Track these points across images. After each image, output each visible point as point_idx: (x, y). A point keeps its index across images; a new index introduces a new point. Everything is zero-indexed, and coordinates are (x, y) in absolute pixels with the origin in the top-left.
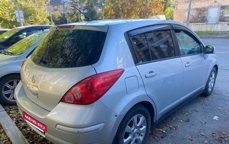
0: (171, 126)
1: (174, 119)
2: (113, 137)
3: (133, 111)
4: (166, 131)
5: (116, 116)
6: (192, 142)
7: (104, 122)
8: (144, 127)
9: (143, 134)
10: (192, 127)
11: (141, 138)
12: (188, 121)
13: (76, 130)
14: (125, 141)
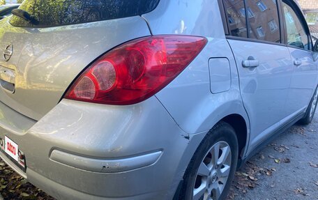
0: (262, 169)
1: (263, 157)
2: (177, 184)
3: (216, 132)
4: (255, 176)
5: (187, 138)
6: (307, 198)
7: (161, 150)
8: (227, 167)
9: (224, 181)
10: (297, 171)
11: (221, 188)
12: (288, 161)
13: (99, 163)
14: (196, 192)
